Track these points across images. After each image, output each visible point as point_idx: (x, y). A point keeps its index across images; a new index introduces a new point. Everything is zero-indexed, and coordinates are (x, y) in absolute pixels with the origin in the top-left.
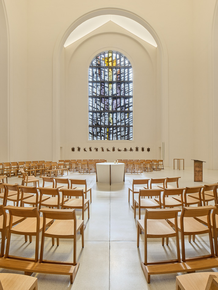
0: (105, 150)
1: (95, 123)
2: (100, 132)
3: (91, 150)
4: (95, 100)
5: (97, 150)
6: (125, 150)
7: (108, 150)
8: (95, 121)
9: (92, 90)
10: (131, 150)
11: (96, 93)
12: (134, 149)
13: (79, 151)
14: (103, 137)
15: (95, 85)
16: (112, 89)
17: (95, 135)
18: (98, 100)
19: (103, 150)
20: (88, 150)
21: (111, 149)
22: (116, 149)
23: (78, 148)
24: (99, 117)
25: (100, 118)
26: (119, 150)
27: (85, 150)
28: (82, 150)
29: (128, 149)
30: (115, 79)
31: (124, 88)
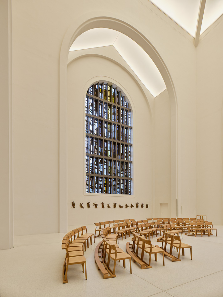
0: (106, 206)
1: (91, 171)
2: (97, 183)
3: (89, 206)
4: (91, 141)
5: (96, 206)
6: (127, 206)
7: (109, 207)
8: (91, 168)
9: (88, 126)
10: (132, 206)
11: (92, 132)
12: (135, 205)
13: (74, 207)
14: (100, 190)
15: (91, 121)
16: (111, 131)
17: (91, 186)
18: (95, 142)
19: (103, 206)
20: (85, 205)
21: (112, 205)
22: (117, 206)
23: (73, 203)
24: (96, 163)
25: (97, 165)
26: (121, 207)
27: (81, 206)
28: (78, 205)
29: (129, 205)
30: (113, 119)
31: (123, 133)
